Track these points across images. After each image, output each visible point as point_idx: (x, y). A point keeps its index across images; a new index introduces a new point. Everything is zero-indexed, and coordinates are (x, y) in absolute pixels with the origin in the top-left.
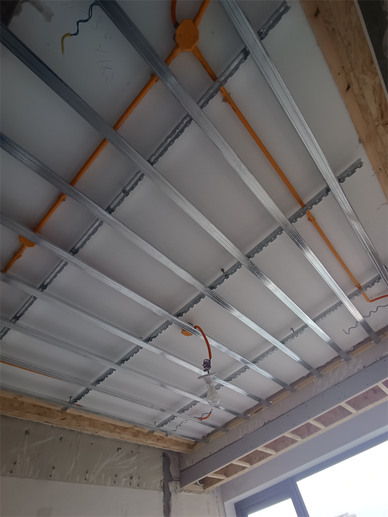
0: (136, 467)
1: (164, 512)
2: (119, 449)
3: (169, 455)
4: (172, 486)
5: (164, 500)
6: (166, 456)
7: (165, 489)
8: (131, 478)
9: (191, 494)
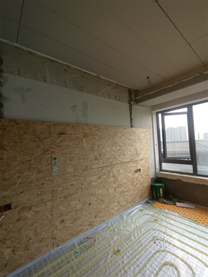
0: (117, 94)
1: (129, 110)
2: (109, 85)
3: (131, 91)
4: (132, 103)
5: (129, 107)
6: (130, 91)
7: (130, 103)
8: (116, 97)
9: (140, 106)
